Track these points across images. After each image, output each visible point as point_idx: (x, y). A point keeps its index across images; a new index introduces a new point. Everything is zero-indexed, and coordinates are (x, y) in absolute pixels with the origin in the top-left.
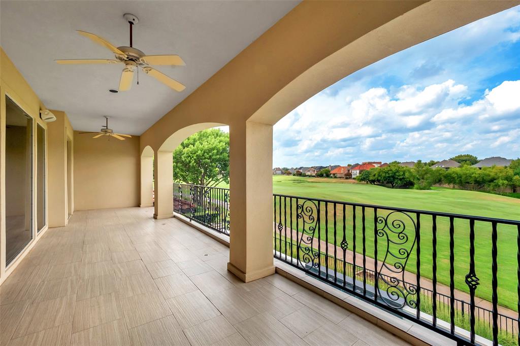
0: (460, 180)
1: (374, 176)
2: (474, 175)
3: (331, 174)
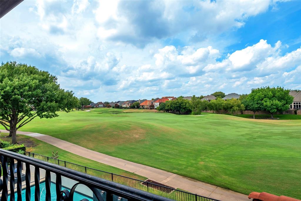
0: (216, 108)
1: (168, 106)
2: (223, 104)
3: (140, 106)
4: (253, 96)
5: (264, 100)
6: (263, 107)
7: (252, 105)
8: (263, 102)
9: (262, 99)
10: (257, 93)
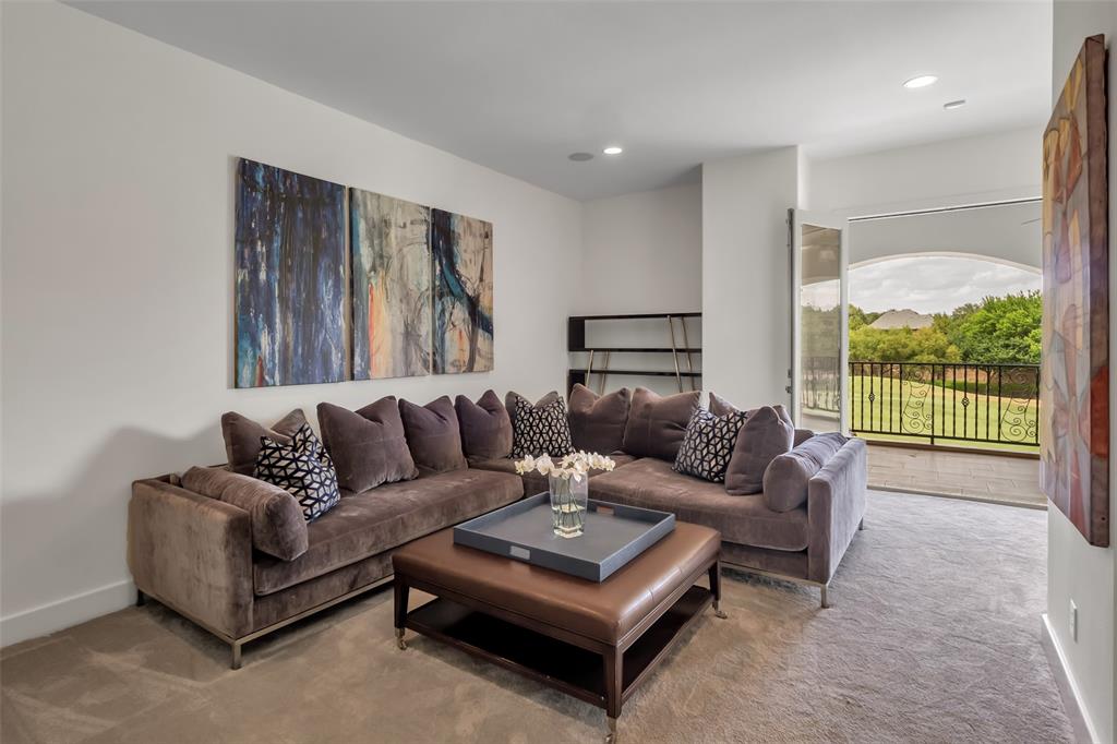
4: (992, 321)
5: (1033, 336)
6: (1026, 357)
7: (988, 350)
8: (1028, 340)
9: (1026, 333)
10: (1005, 312)
